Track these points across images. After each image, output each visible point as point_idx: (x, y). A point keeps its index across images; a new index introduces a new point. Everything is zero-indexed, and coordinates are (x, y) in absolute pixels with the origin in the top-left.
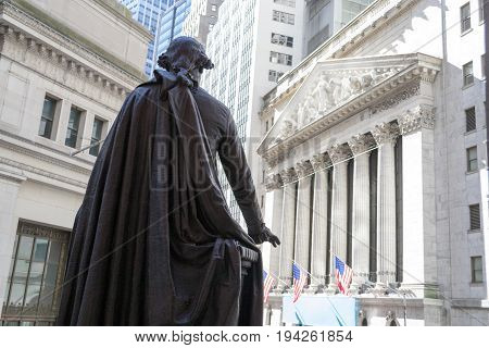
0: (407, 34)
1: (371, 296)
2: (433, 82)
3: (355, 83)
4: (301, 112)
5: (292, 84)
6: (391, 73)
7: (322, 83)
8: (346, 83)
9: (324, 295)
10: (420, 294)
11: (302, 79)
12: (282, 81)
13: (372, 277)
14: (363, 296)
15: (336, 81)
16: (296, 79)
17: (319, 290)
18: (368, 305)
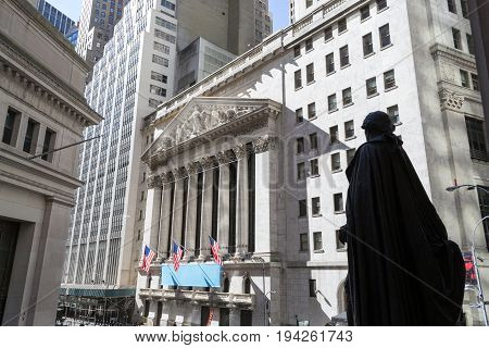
0: (258, 85)
1: (232, 262)
2: (276, 118)
3: (222, 115)
4: (178, 132)
5: (169, 110)
6: (249, 111)
7: (196, 112)
8: (215, 114)
9: (195, 263)
10: (267, 260)
11: (178, 108)
12: (160, 109)
13: (232, 249)
14: (226, 262)
15: (208, 112)
16: (173, 107)
17: (191, 260)
18: (229, 269)
